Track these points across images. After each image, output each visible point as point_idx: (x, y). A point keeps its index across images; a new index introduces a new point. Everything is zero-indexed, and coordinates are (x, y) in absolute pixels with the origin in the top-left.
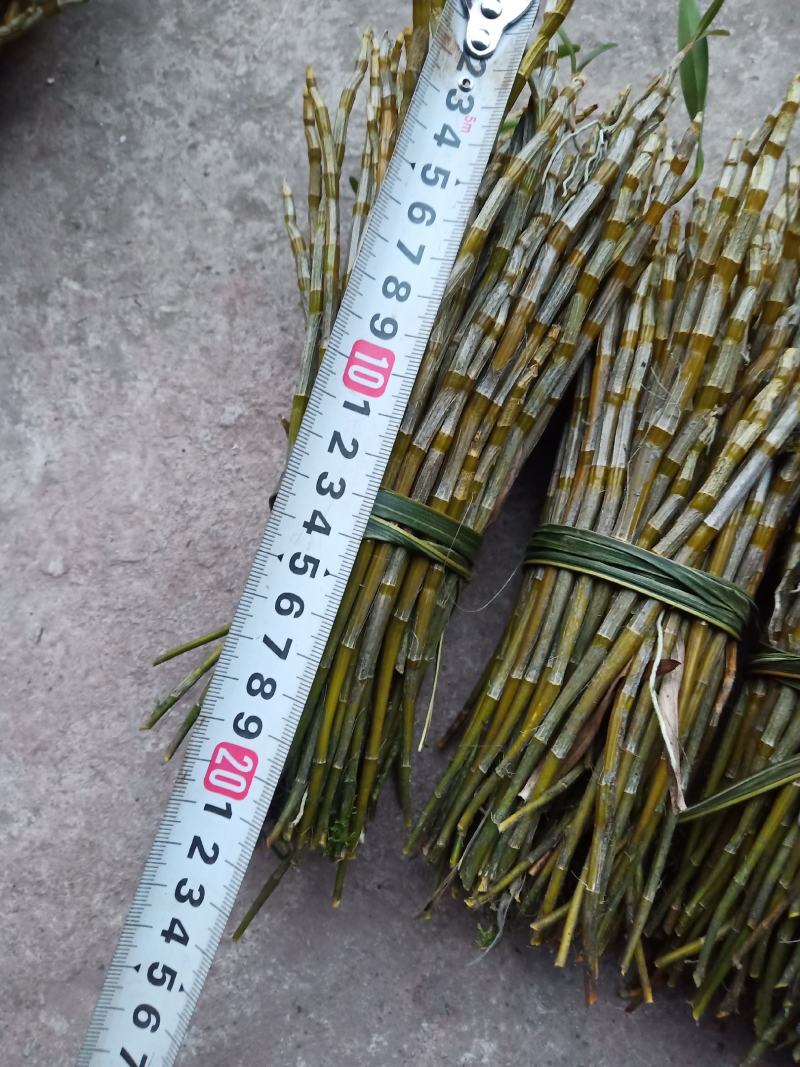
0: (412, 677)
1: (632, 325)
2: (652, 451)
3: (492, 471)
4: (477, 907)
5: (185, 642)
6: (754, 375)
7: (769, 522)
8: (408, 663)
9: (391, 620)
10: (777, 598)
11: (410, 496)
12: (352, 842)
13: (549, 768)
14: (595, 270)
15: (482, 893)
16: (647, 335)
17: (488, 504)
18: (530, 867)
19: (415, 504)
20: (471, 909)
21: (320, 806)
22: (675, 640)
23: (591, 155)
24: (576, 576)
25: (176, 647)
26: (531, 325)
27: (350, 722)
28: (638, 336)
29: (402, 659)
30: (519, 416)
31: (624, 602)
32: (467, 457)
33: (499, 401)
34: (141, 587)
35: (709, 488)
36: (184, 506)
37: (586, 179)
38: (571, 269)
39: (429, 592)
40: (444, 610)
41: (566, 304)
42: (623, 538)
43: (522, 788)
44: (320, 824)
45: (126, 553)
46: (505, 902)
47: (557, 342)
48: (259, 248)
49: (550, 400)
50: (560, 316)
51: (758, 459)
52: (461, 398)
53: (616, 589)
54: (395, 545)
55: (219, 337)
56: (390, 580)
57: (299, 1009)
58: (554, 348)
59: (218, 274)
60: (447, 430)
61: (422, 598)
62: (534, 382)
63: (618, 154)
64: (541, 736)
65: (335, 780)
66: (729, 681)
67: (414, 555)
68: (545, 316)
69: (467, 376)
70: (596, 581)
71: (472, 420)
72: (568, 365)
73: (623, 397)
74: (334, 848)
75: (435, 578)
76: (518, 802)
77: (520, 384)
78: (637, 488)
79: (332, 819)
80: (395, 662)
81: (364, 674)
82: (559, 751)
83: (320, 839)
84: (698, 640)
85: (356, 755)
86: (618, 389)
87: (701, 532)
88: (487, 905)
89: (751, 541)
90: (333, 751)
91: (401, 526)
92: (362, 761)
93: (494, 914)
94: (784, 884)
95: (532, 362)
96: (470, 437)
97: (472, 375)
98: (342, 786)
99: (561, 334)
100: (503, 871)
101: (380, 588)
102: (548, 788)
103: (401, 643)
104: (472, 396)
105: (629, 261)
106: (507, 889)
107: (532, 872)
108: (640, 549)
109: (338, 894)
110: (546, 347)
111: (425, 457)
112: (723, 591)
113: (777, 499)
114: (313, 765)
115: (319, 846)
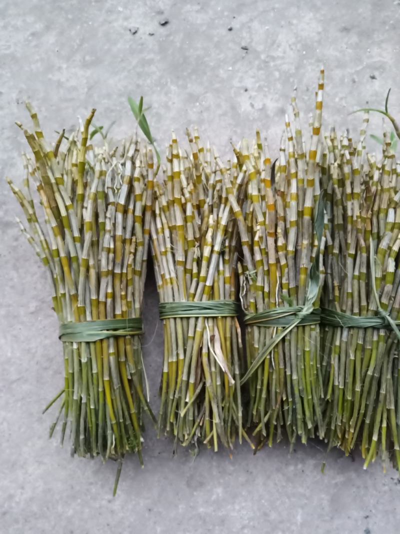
0: (135, 379)
1: (159, 226)
2: (181, 269)
3: (133, 294)
4: (187, 444)
5: (52, 399)
6: (204, 228)
7: (227, 275)
8: (131, 374)
9: (119, 364)
10: (241, 298)
11: (106, 318)
12: (138, 444)
13: (191, 388)
14: (138, 213)
15: (187, 439)
16: (166, 226)
17: (137, 306)
18: (199, 423)
19: (110, 320)
20: (186, 446)
21: (121, 437)
22: (213, 327)
23: (119, 173)
24: (175, 319)
25: (48, 403)
26: (124, 241)
27: (119, 404)
28: (163, 229)
29: (129, 374)
30: (134, 272)
31: (192, 321)
32: (121, 296)
33: (124, 271)
34: (26, 387)
35: (203, 274)
36: (29, 351)
37: (121, 183)
38: (130, 215)
39: (128, 347)
40: (137, 349)
41: (133, 228)
42: (184, 300)
43: (186, 398)
44: (124, 442)
45: (14, 377)
46: (196, 439)
47: (136, 242)
48: (16, 239)
49: (143, 261)
50: (133, 233)
51: (215, 256)
52: (110, 278)
53: (188, 318)
54: (108, 338)
55: (15, 280)
56: (112, 351)
57: (150, 510)
58: (136, 246)
59: (5, 256)
60: (110, 290)
61: (127, 350)
62: (134, 259)
63: (128, 172)
64: (185, 378)
65: (123, 426)
66: (239, 330)
67: (116, 338)
68: (128, 236)
69: (108, 270)
70: (182, 318)
71: (117, 282)
72: (144, 248)
73: (166, 252)
74: (132, 449)
75: (128, 341)
76: (186, 403)
77: (129, 263)
78: (181, 283)
79: (128, 439)
80: (126, 377)
81: (117, 385)
82: (192, 381)
83: (126, 448)
84: (220, 323)
85: (126, 413)
86: (163, 250)
87: (206, 289)
88: (190, 442)
89: (225, 283)
90: (117, 416)
91: (108, 330)
92: (130, 415)
93: (194, 444)
94: (278, 391)
95: (130, 253)
96: (119, 288)
97: (110, 268)
98: (126, 426)
99: (136, 239)
100: (191, 428)
101: (109, 355)
102: (194, 394)
103: (126, 368)
104: (113, 275)
105: (149, 204)
106: (195, 434)
107: (201, 424)
108: (190, 303)
109: (142, 463)
110: (133, 246)
111: (105, 303)
112: (221, 304)
113: (227, 266)
114: (112, 425)
115: (127, 451)
